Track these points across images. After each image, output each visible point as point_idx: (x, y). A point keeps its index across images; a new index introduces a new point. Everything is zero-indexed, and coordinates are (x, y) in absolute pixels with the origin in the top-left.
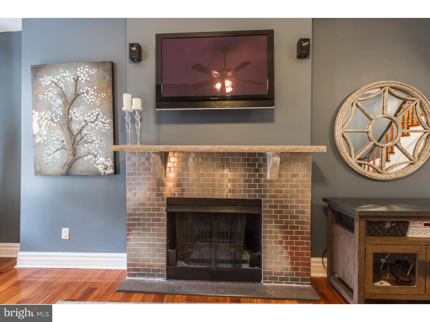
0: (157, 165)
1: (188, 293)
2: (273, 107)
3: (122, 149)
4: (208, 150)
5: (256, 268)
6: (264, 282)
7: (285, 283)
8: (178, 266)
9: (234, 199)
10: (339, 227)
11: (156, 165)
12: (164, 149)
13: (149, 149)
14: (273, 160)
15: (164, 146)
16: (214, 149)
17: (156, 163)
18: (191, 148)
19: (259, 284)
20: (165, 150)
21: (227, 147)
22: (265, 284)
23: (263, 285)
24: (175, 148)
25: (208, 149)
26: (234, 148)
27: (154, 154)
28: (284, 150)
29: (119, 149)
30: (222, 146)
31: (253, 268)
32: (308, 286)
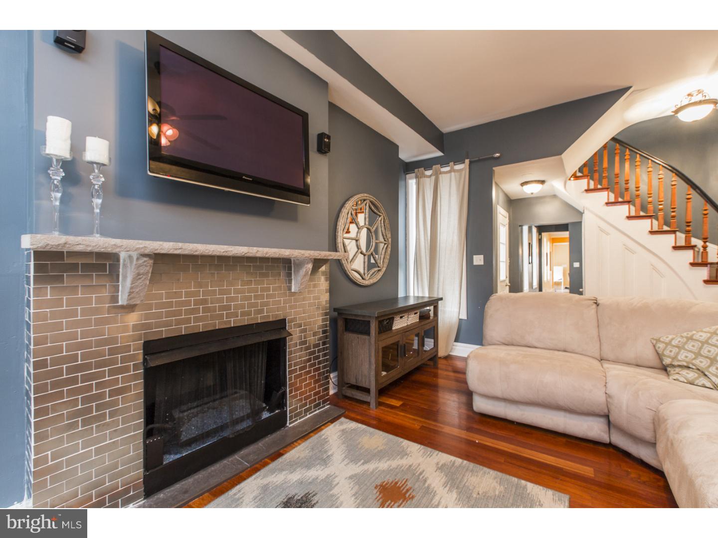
0: (143, 279)
1: (209, 488)
2: (309, 205)
3: (67, 246)
4: (243, 254)
5: (277, 411)
6: (290, 424)
7: (309, 414)
8: (164, 463)
9: (255, 324)
10: (350, 335)
11: (140, 279)
12: (171, 249)
13: (139, 248)
14: (306, 267)
15: (173, 244)
16: (252, 253)
17: (141, 276)
18: (219, 250)
19: (286, 429)
20: (173, 251)
21: (266, 250)
22: (291, 425)
23: (291, 427)
24: (193, 248)
25: (243, 252)
26: (274, 253)
27: (146, 257)
28: (320, 256)
29: (59, 245)
30: (260, 249)
31: (274, 413)
32: (328, 406)
